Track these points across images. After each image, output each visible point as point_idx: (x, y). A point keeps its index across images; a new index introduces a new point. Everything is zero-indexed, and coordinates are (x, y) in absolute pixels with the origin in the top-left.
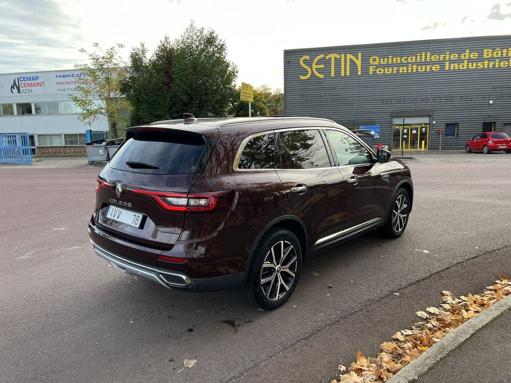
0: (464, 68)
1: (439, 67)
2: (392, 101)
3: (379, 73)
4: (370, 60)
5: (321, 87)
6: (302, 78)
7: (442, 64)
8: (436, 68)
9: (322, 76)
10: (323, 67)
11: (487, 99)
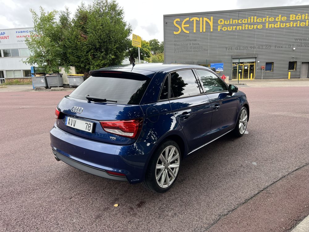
0: (278, 27)
1: (262, 26)
2: (232, 48)
3: (224, 30)
4: (219, 21)
5: (187, 39)
6: (175, 33)
7: (264, 24)
8: (260, 27)
9: (188, 32)
10: (189, 26)
11: (291, 46)
